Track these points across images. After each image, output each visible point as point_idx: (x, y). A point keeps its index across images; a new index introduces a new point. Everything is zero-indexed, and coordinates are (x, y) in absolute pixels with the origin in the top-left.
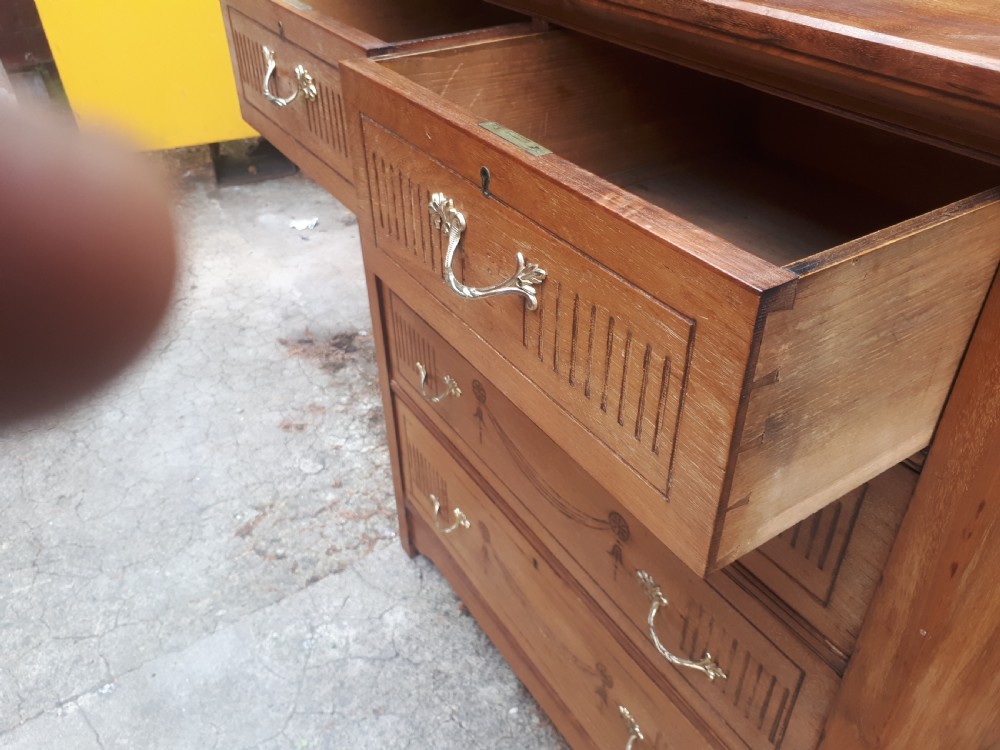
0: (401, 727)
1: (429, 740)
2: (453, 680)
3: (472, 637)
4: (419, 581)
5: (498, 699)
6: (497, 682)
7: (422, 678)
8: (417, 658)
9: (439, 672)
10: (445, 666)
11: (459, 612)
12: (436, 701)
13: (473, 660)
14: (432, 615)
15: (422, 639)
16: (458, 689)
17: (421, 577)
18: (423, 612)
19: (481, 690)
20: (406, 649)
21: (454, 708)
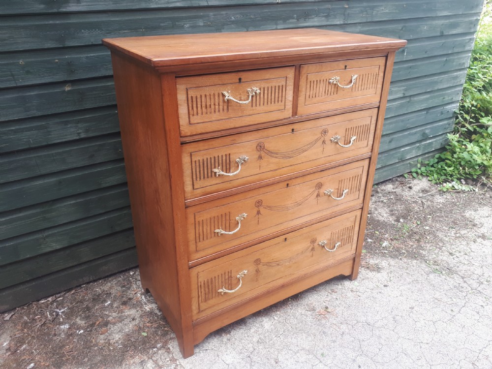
0: (284, 353)
1: (288, 344)
2: (262, 337)
3: (242, 331)
4: (208, 351)
5: (270, 323)
6: (262, 323)
7: (261, 347)
8: (252, 349)
9: (258, 341)
10: (255, 339)
11: (228, 335)
12: (271, 342)
13: (252, 330)
14: (229, 345)
15: (241, 348)
16: (266, 335)
17: (206, 350)
18: (227, 348)
19: (266, 328)
20: (246, 354)
21: (274, 336)
